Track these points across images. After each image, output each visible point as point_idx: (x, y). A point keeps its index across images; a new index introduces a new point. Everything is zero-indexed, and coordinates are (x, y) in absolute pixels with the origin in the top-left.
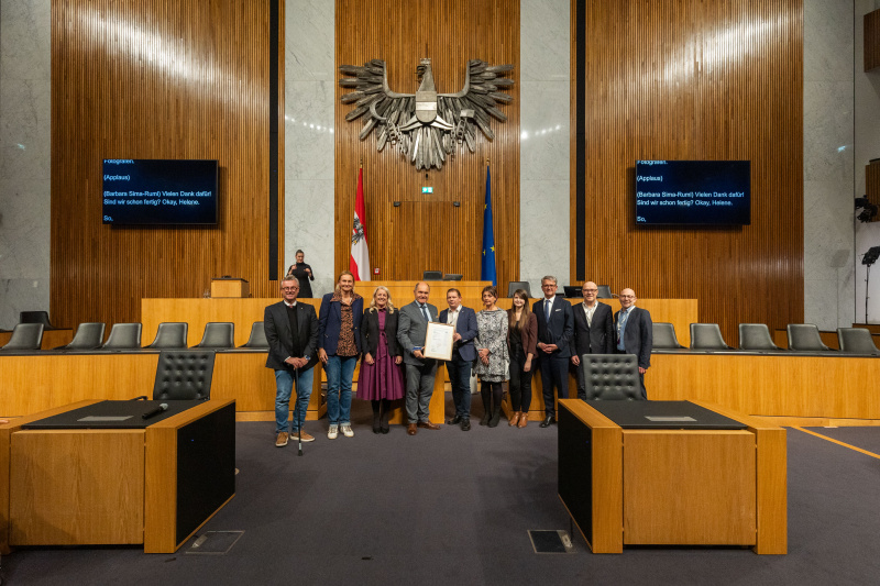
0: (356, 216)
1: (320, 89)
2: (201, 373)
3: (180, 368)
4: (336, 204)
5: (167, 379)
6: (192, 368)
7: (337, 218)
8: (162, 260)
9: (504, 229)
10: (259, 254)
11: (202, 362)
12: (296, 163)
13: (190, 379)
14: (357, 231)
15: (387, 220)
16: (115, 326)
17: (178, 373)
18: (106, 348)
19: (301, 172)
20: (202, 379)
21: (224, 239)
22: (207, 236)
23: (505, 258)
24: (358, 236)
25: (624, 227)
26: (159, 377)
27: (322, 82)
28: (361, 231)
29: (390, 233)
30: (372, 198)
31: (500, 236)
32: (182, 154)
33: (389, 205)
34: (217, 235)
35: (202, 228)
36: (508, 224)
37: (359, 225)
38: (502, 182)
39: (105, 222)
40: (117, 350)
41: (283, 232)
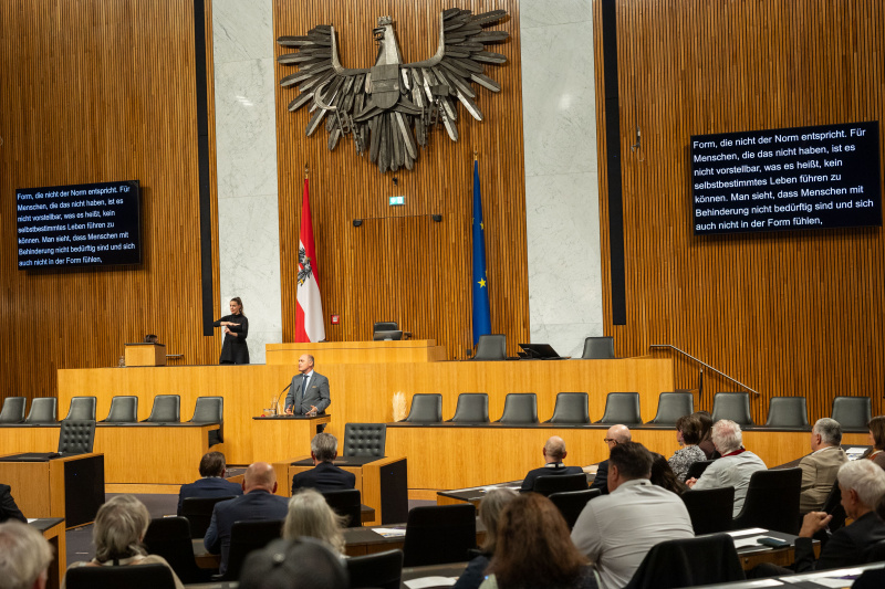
0: (301, 246)
1: (256, 70)
2: (87, 437)
3: (74, 433)
4: (281, 229)
5: (66, 441)
6: (81, 433)
7: (282, 248)
8: (83, 313)
9: (505, 251)
10: (190, 300)
11: (88, 428)
12: (231, 175)
13: (80, 441)
14: (303, 266)
15: (346, 248)
16: (34, 400)
17: (73, 437)
18: (28, 422)
19: (237, 187)
20: (87, 441)
21: (150, 283)
22: (130, 277)
23: (507, 293)
24: (305, 273)
25: (683, 239)
26: (62, 440)
27: (259, 60)
28: (307, 267)
29: (349, 265)
30: (326, 216)
31: (499, 262)
32: (99, 174)
33: (348, 225)
34: (141, 276)
35: (125, 270)
36: (511, 243)
37: (305, 259)
38: (500, 180)
39: (21, 268)
40: (37, 424)
41: (218, 269)
